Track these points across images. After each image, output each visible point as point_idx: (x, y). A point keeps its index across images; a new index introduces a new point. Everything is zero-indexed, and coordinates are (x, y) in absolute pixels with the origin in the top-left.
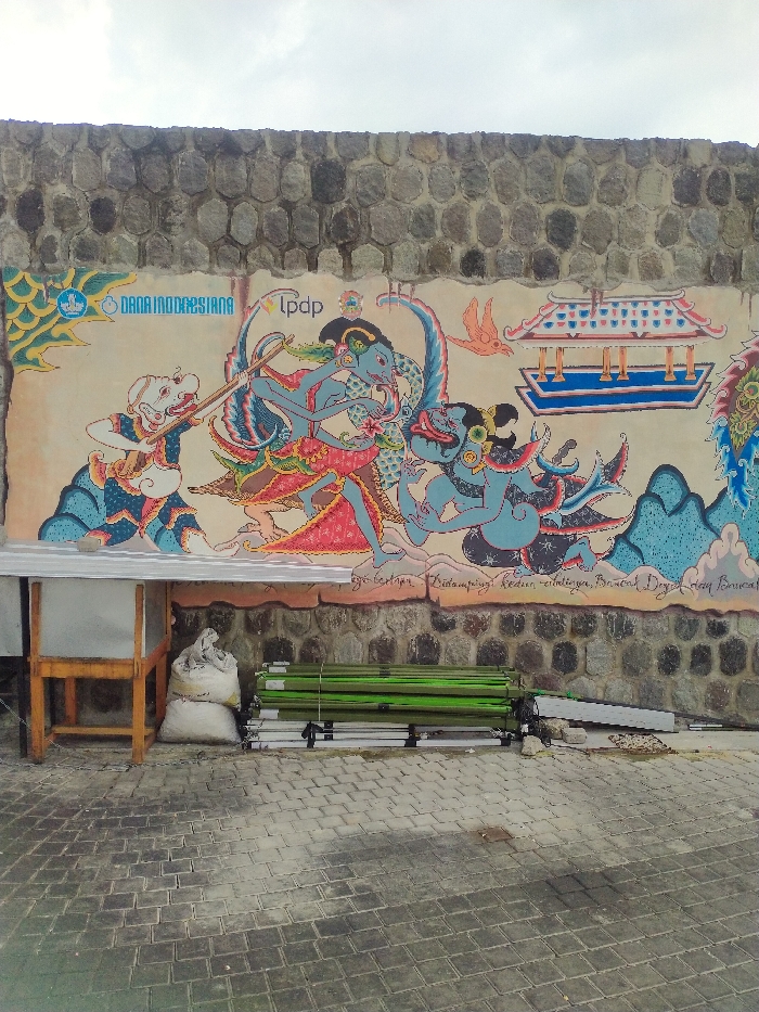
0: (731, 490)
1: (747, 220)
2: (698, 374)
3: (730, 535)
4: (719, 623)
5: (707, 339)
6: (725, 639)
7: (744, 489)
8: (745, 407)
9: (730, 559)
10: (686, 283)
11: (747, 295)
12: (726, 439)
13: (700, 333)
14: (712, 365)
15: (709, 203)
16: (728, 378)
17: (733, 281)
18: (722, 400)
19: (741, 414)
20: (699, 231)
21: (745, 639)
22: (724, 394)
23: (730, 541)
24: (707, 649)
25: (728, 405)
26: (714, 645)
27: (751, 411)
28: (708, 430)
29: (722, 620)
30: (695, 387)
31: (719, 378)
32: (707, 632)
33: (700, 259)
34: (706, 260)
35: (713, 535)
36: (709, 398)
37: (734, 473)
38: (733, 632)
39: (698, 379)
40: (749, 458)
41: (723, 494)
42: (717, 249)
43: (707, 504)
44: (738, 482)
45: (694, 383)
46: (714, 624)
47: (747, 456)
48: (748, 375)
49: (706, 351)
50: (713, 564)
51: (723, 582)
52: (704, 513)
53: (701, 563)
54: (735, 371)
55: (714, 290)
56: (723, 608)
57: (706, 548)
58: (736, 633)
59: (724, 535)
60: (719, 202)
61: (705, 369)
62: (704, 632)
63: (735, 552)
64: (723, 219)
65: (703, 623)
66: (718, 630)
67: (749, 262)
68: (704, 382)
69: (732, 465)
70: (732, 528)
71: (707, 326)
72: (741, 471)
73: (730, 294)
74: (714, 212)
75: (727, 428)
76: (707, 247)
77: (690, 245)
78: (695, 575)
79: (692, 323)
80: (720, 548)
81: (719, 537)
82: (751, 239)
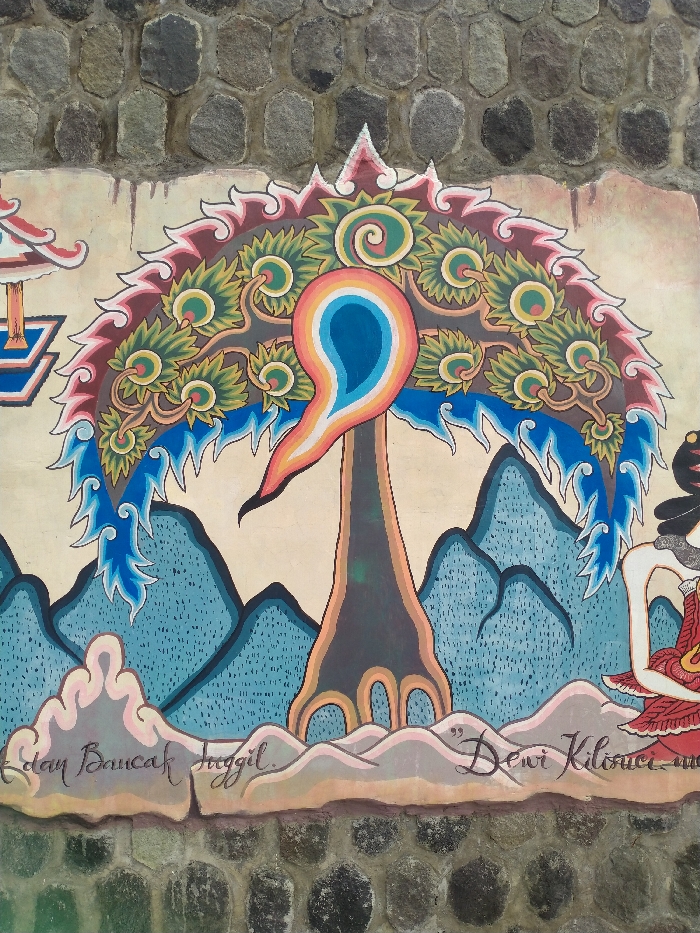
0: (104, 568)
1: (126, 46)
2: (32, 336)
3: (104, 660)
4: (88, 841)
5: (47, 269)
6: (105, 873)
7: (132, 564)
8: (131, 400)
9: (106, 709)
10: (8, 165)
11: (125, 184)
12: (91, 463)
13: (34, 259)
14: (61, 319)
15: (48, 16)
16: (93, 344)
17: (103, 159)
18: (81, 388)
19: (123, 415)
20: (30, 66)
21: (145, 873)
22: (86, 376)
23: (105, 670)
24: (67, 896)
25: (95, 397)
26: (84, 886)
27: (144, 407)
28: (55, 446)
29: (96, 835)
30: (25, 362)
31: (74, 345)
32: (66, 860)
33: (33, 118)
34: (46, 119)
35: (68, 661)
36: (54, 384)
37: (111, 533)
38: (121, 858)
39: (31, 345)
40: (139, 503)
41: (87, 574)
42: (68, 100)
43: (55, 596)
44: (118, 551)
45: (23, 354)
46: (79, 843)
47: (137, 496)
48: (132, 338)
49: (45, 292)
50: (68, 720)
51: (92, 757)
52: (50, 614)
53: (45, 717)
54: (107, 330)
55: (58, 176)
56: (94, 809)
57: (52, 685)
58: (127, 861)
59: (91, 659)
60: (72, 15)
61: (47, 327)
62: (59, 859)
63: (115, 694)
64: (77, 44)
65: (58, 841)
66: (90, 855)
67: (131, 121)
68: (43, 353)
69: (106, 516)
70: (109, 644)
71: (48, 244)
72: (123, 527)
73: (93, 183)
74: (61, 33)
75: (93, 442)
76: (50, 98)
77: (14, 94)
78: (30, 745)
79: (17, 239)
80: (82, 685)
81: (81, 663)
82: (136, 81)
